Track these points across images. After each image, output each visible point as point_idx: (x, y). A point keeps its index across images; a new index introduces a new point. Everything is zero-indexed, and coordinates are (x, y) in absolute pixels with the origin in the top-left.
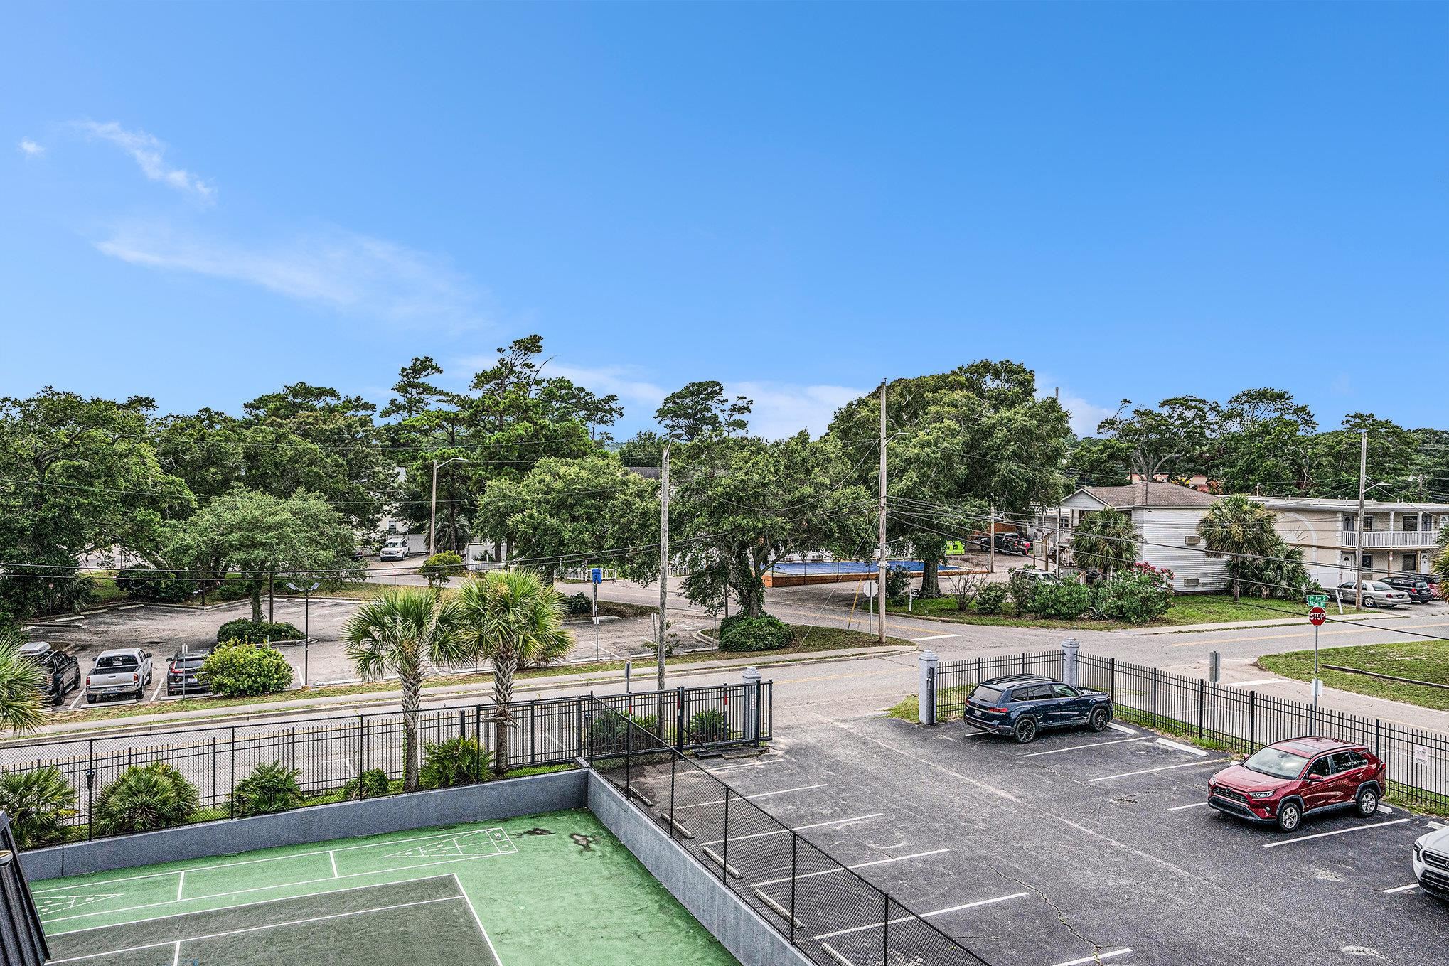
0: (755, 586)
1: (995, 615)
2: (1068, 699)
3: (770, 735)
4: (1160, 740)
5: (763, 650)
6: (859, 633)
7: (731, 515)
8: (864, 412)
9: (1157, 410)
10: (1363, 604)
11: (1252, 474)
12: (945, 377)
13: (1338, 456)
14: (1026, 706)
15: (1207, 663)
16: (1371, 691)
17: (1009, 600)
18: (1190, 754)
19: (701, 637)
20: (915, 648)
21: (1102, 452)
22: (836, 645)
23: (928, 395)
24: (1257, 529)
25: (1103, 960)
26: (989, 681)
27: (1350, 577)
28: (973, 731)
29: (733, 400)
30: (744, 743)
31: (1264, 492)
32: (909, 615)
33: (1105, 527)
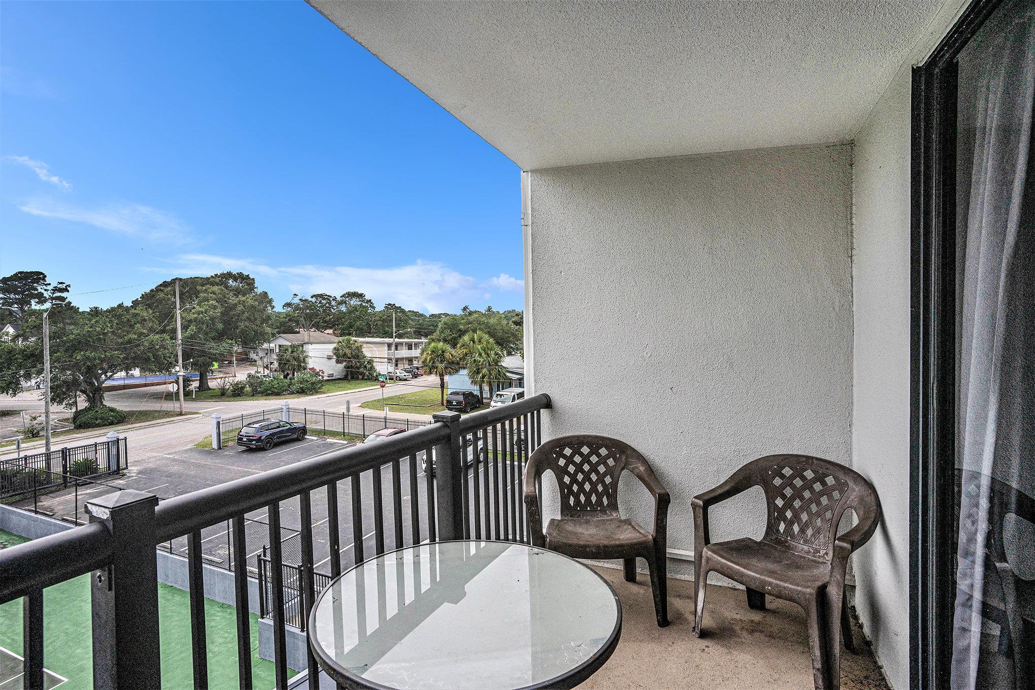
0: (98, 391)
1: (241, 396)
2: (287, 428)
3: (127, 466)
4: (328, 440)
5: (107, 425)
6: (167, 411)
7: (81, 350)
8: (162, 295)
9: (310, 299)
10: (396, 380)
11: (352, 328)
12: (208, 279)
13: (384, 321)
14: (268, 433)
15: (345, 407)
16: (403, 411)
17: (248, 389)
18: (341, 443)
19: (58, 423)
20: (202, 415)
21: (285, 318)
22: (154, 418)
23: (199, 288)
24: (357, 351)
25: (319, 524)
26: (248, 424)
27: (391, 369)
28: (244, 448)
29: (54, 284)
30: (109, 474)
31: (357, 336)
32: (194, 400)
33: (292, 352)
